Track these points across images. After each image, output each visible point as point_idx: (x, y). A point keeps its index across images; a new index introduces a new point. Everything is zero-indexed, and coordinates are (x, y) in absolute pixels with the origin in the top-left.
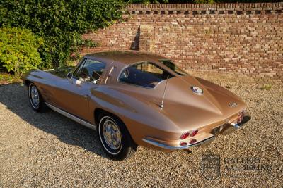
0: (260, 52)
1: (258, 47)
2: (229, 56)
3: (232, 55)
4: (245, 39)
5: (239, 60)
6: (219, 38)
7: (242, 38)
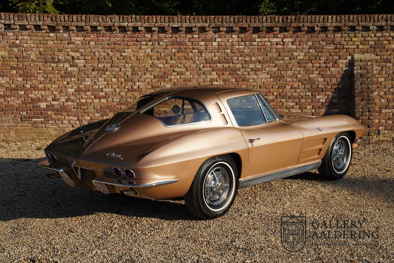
0: (94, 90)
1: (88, 82)
2: (46, 98)
3: (50, 97)
4: (68, 70)
5: (63, 104)
6: (25, 69)
7: (62, 68)
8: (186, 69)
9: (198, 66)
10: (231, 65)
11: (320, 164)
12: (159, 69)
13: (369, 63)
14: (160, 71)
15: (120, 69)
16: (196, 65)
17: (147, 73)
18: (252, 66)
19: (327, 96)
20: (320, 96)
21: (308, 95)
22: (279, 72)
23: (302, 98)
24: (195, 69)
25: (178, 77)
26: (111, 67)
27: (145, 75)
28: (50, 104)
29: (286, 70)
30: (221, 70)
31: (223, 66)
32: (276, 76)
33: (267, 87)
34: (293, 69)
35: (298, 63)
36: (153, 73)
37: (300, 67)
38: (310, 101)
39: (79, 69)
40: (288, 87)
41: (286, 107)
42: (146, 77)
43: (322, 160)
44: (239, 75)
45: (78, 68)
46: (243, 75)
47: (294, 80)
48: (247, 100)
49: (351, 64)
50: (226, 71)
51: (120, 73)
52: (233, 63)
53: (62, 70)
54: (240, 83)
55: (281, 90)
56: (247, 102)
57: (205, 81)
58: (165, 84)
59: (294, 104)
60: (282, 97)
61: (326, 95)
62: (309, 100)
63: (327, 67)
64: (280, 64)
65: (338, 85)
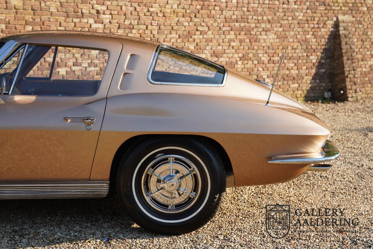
2: (66, 63)
3: (71, 61)
4: (92, 26)
5: (84, 70)
6: (43, 24)
7: (85, 25)
8: (209, 28)
9: (219, 25)
10: (247, 24)
12: (184, 28)
13: (349, 24)
14: (184, 30)
15: (147, 27)
16: (217, 23)
17: (173, 32)
18: (263, 25)
21: (304, 56)
22: (284, 32)
23: (299, 59)
24: (216, 29)
25: (201, 37)
26: (138, 24)
27: (171, 34)
28: (69, 70)
29: (289, 30)
30: (238, 30)
31: (240, 25)
32: (281, 37)
33: (274, 48)
34: (295, 30)
35: (298, 23)
36: (178, 32)
37: (299, 27)
38: (305, 61)
39: (105, 25)
40: (290, 48)
42: (171, 36)
44: (252, 36)
45: (103, 25)
46: (256, 35)
47: (295, 40)
48: (258, 62)
49: (336, 25)
50: (242, 31)
51: (146, 32)
52: (248, 23)
53: (86, 26)
54: (253, 44)
55: (284, 51)
56: (258, 63)
57: (224, 41)
58: (189, 45)
59: (293, 64)
60: (285, 58)
61: (316, 55)
63: (318, 27)
64: (285, 24)
65: (325, 46)
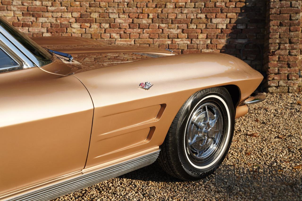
11: (157, 156)
19: (229, 20)
20: (218, 19)
41: (168, 36)
43: (161, 147)
62: (201, 25)
